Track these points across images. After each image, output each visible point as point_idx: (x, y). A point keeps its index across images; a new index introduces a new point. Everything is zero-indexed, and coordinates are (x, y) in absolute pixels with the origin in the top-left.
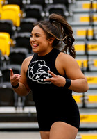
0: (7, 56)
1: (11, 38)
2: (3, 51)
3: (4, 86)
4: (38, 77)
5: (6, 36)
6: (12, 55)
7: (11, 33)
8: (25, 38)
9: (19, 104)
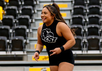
0: (1, 21)
8: (12, 9)
9: (9, 49)
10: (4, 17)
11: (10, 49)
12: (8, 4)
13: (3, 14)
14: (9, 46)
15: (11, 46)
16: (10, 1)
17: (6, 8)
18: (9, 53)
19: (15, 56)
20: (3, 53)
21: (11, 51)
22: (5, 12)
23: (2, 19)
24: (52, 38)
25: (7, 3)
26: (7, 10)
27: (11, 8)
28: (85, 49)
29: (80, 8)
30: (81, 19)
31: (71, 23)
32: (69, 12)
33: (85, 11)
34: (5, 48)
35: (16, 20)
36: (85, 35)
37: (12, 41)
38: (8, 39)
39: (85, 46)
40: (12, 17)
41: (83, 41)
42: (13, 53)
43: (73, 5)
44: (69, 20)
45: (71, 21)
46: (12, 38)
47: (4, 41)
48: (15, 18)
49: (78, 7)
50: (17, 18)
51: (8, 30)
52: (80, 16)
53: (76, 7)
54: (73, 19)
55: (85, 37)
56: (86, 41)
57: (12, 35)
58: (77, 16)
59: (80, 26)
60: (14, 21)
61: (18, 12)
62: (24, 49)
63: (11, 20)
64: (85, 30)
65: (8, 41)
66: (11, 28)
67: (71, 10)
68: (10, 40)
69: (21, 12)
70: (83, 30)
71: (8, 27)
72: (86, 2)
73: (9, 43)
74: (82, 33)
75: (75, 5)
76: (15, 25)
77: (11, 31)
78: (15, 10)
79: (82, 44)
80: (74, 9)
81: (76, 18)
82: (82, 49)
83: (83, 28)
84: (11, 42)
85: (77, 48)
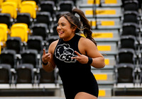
0: (25, 43)
1: (28, 28)
2: (22, 38)
3: (23, 67)
4: (64, 57)
5: (25, 26)
6: (29, 41)
7: (29, 24)
8: (40, 27)
9: (36, 81)
10: (30, 38)
11: (38, 81)
12: (35, 20)
13: (28, 34)
14: (36, 77)
15: (39, 77)
16: (38, 16)
17: (33, 25)
18: (36, 86)
19: (44, 90)
20: (28, 86)
21: (39, 84)
22: (31, 32)
23: (26, 40)
24: (71, 56)
25: (33, 19)
26: (34, 29)
27: (38, 25)
28: (137, 81)
29: (131, 26)
30: (133, 40)
31: (119, 46)
32: (116, 32)
33: (138, 30)
34: (31, 79)
35: (45, 42)
36: (138, 62)
37: (41, 70)
38: (35, 67)
39: (137, 77)
40: (40, 38)
41: (135, 71)
42: (42, 86)
43: (122, 22)
44: (117, 42)
45: (119, 43)
46: (40, 66)
47: (30, 70)
48: (44, 40)
49: (129, 24)
50: (47, 39)
51: (34, 55)
52: (130, 36)
53: (126, 24)
54: (122, 40)
55: (138, 65)
56: (139, 71)
57: (40, 62)
58: (127, 37)
59: (132, 51)
60: (43, 44)
61: (48, 31)
62: (56, 81)
63: (39, 41)
64: (138, 56)
65: (35, 70)
66: (39, 53)
67: (119, 29)
68: (37, 68)
69: (52, 31)
70: (135, 56)
71: (35, 52)
72: (138, 19)
73: (36, 73)
74: (134, 59)
75: (125, 21)
77: (39, 56)
78: (44, 28)
79: (133, 75)
80: (124, 27)
81: (126, 39)
82: (134, 81)
83: (136, 53)
84: (38, 71)
85: (127, 80)
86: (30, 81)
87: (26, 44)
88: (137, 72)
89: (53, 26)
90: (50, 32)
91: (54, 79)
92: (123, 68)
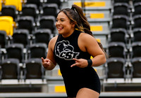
0: (11, 36)
1: (14, 21)
2: (8, 32)
3: (9, 62)
5: (10, 19)
6: (15, 35)
7: (14, 17)
8: (26, 20)
9: (22, 77)
10: (16, 31)
11: (24, 77)
12: (21, 13)
13: (14, 27)
14: (22, 73)
15: (26, 72)
16: (24, 9)
17: (19, 18)
18: (22, 82)
19: (30, 86)
21: (25, 79)
22: (17, 25)
23: (12, 34)
24: (72, 53)
25: (19, 12)
26: (20, 22)
27: (24, 18)
28: (128, 76)
29: (121, 19)
30: (124, 34)
31: (109, 39)
32: (106, 25)
33: (129, 23)
34: (17, 75)
35: (32, 35)
36: (128, 57)
37: (26, 65)
38: (21, 62)
39: (128, 72)
40: (26, 31)
41: (126, 65)
42: (28, 82)
43: (112, 14)
44: (107, 36)
45: (109, 36)
46: (26, 61)
47: (16, 65)
48: (30, 33)
49: (119, 17)
50: (33, 32)
51: (20, 50)
52: (121, 29)
53: (116, 17)
54: (112, 34)
55: (128, 60)
56: (130, 65)
57: (26, 56)
58: (118, 30)
59: (122, 44)
60: (29, 38)
61: (34, 24)
62: (43, 76)
63: (25, 35)
64: (129, 50)
65: (21, 65)
66: (25, 47)
67: (109, 22)
68: (23, 63)
69: (38, 24)
70: (126, 50)
71: (21, 46)
72: (129, 11)
73: (21, 68)
74: (124, 54)
75: (114, 14)
76: (31, 42)
77: (25, 51)
78: (30, 21)
79: (124, 70)
80: (114, 20)
81: (116, 32)
82: (125, 76)
83: (126, 47)
84: (24, 67)
85: (118, 75)
86: (16, 77)
87: (11, 38)
88: (128, 67)
89: (39, 19)
90: (36, 26)
91: (41, 74)
92: (113, 62)
